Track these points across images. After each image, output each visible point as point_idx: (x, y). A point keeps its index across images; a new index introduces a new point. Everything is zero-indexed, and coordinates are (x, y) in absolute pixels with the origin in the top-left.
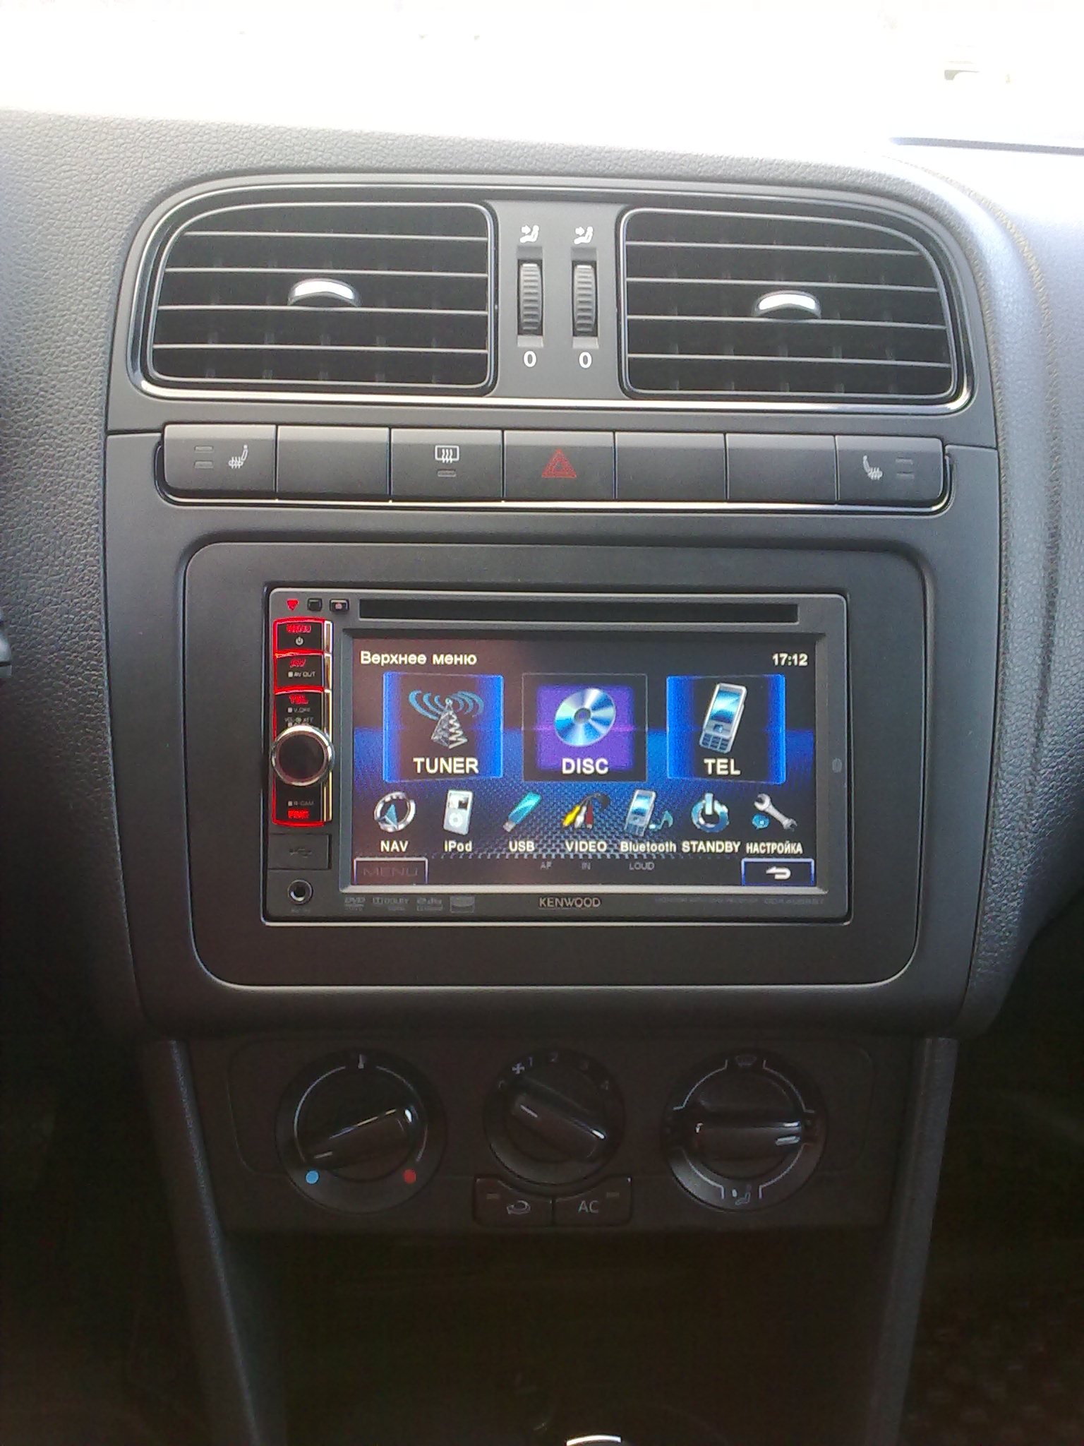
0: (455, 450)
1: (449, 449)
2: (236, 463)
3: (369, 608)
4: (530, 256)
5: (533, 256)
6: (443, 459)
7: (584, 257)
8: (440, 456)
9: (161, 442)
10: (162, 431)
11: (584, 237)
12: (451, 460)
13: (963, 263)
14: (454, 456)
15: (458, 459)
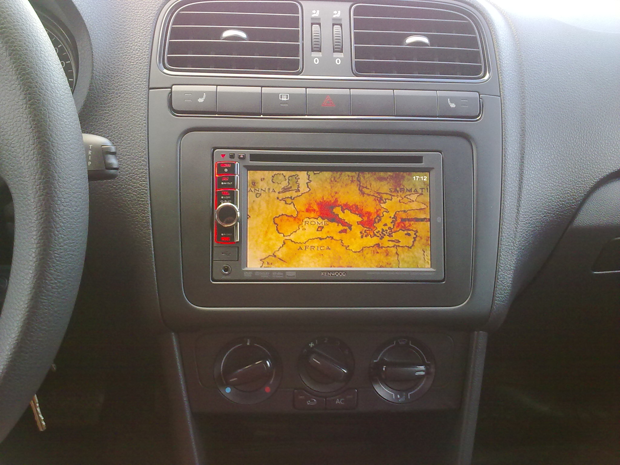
0: (287, 96)
1: (285, 95)
2: (201, 100)
3: (254, 157)
4: (316, 22)
5: (317, 22)
6: (283, 99)
7: (337, 23)
8: (281, 98)
9: (171, 92)
10: (171, 88)
11: (337, 14)
12: (286, 99)
13: (486, 25)
14: (287, 98)
15: (288, 99)
